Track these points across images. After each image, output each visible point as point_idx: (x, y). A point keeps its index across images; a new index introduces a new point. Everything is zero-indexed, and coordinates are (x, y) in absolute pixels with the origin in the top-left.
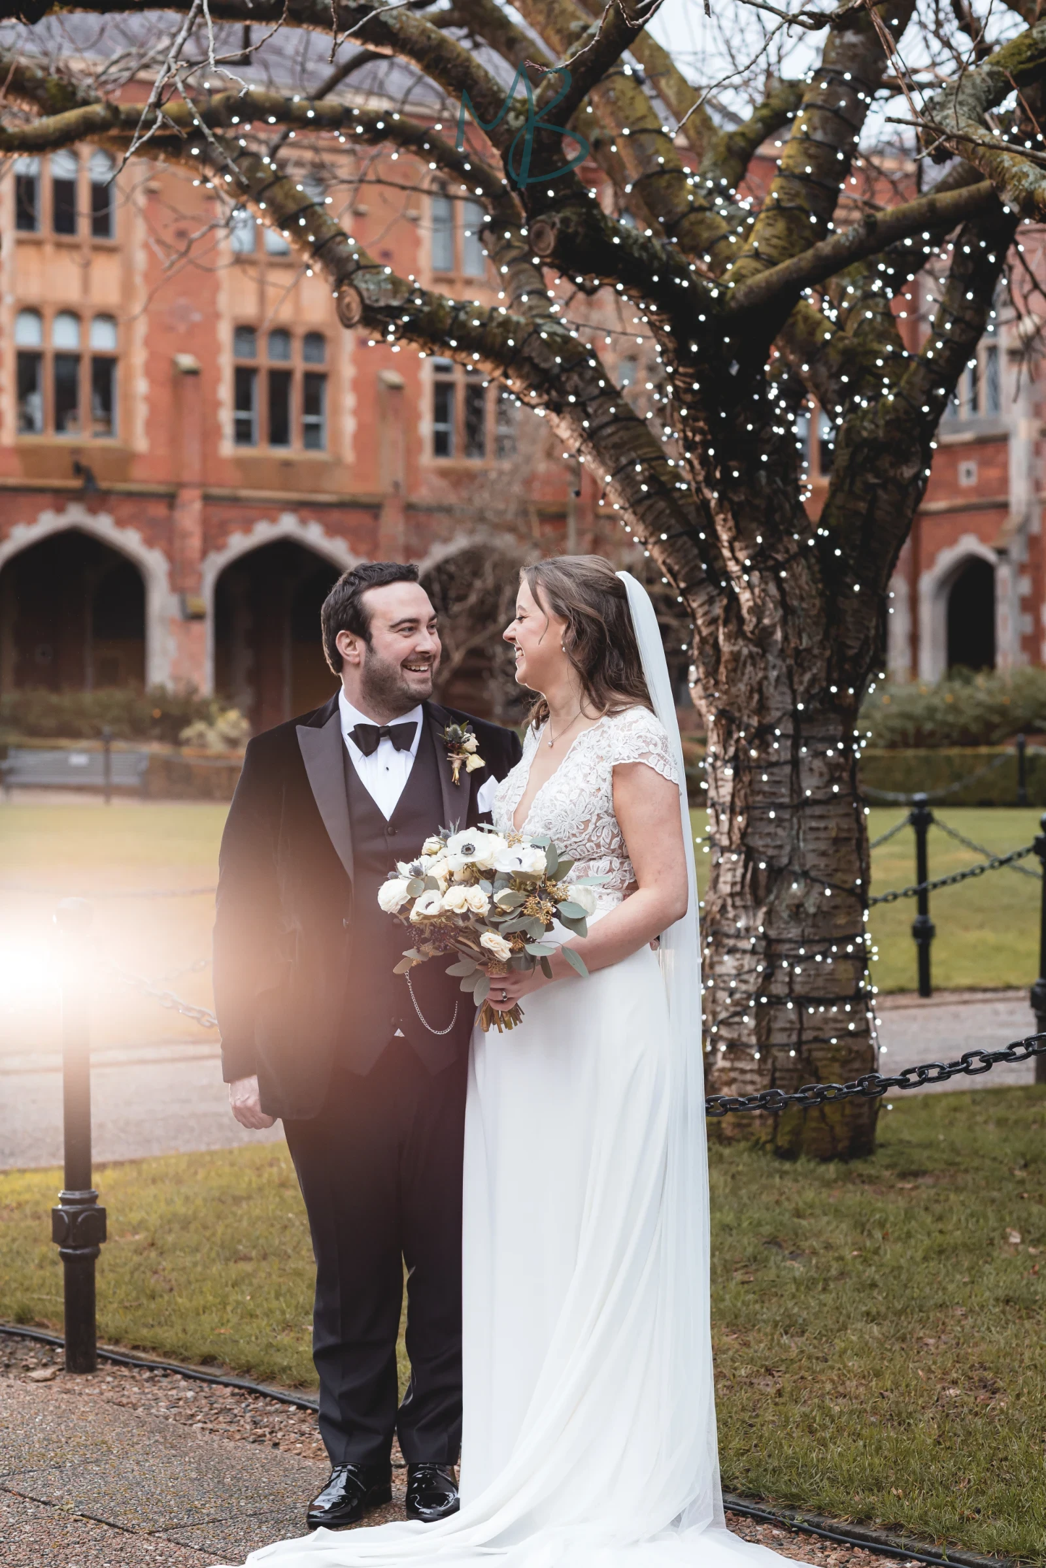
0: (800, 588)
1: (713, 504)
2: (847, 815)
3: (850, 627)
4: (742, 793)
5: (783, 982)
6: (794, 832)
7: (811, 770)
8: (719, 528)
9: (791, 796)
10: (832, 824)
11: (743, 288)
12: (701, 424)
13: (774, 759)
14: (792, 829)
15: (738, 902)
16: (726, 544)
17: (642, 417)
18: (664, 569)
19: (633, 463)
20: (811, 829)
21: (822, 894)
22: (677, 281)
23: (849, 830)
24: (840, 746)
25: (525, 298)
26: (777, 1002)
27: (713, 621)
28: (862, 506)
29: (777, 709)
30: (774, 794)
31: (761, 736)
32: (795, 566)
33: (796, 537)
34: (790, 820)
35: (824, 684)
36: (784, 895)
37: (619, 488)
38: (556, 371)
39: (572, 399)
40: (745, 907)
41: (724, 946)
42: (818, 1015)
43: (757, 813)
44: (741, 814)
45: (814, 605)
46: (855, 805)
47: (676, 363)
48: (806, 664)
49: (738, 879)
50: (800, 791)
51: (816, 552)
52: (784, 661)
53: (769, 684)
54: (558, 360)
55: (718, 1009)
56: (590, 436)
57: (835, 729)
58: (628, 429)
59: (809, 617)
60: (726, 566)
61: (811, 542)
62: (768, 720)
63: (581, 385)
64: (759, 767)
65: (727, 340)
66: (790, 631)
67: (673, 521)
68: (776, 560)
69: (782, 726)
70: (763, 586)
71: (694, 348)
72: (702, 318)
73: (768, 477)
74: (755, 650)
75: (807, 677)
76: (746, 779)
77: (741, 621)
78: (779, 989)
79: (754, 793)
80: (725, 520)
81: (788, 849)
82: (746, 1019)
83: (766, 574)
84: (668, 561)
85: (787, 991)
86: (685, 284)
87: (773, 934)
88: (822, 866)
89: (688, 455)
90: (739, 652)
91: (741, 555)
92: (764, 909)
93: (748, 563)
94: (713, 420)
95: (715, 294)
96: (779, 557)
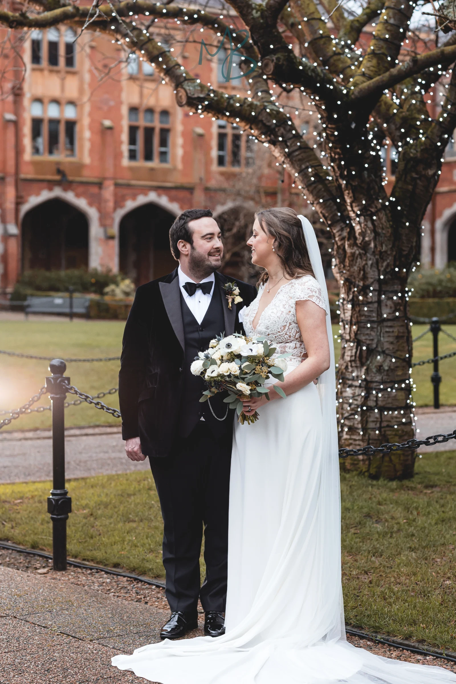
0: (382, 224)
1: (343, 186)
2: (402, 326)
3: (405, 241)
4: (356, 315)
5: (373, 400)
6: (378, 334)
7: (386, 305)
8: (346, 197)
9: (377, 317)
10: (396, 330)
11: (357, 89)
12: (338, 150)
13: (370, 300)
14: (377, 332)
15: (353, 364)
16: (349, 204)
17: (312, 147)
18: (321, 215)
19: (307, 168)
20: (387, 332)
21: (391, 361)
22: (328, 86)
23: (403, 333)
24: (400, 295)
25: (260, 94)
26: (370, 409)
27: (343, 239)
28: (410, 187)
29: (371, 278)
30: (369, 316)
31: (364, 290)
32: (380, 214)
33: (380, 201)
34: (377, 328)
35: (393, 267)
36: (374, 361)
37: (301, 179)
38: (273, 126)
39: (280, 139)
40: (356, 367)
41: (347, 384)
42: (389, 415)
43: (362, 324)
44: (355, 325)
45: (388, 232)
46: (406, 321)
47: (327, 123)
48: (384, 258)
49: (354, 354)
50: (382, 315)
51: (389, 208)
52: (375, 256)
53: (368, 267)
54: (274, 121)
55: (344, 412)
56: (288, 156)
57: (397, 287)
58: (305, 152)
59: (386, 237)
60: (349, 214)
61: (387, 203)
62: (367, 283)
63: (284, 132)
64: (363, 304)
65: (350, 112)
66: (377, 243)
67: (325, 194)
68: (371, 211)
69: (373, 286)
70: (365, 223)
71: (335, 116)
72: (339, 103)
73: (368, 174)
74: (362, 251)
75: (385, 264)
76: (357, 309)
77: (355, 238)
78: (371, 403)
79: (361, 316)
80: (349, 193)
81: (376, 341)
82: (356, 417)
83: (367, 217)
84: (323, 212)
85: (375, 404)
86: (332, 87)
87: (369, 379)
88: (391, 348)
89: (332, 164)
90: (355, 253)
91: (356, 209)
92: (365, 368)
93: (359, 212)
94: (343, 148)
95: (345, 92)
96: (373, 210)
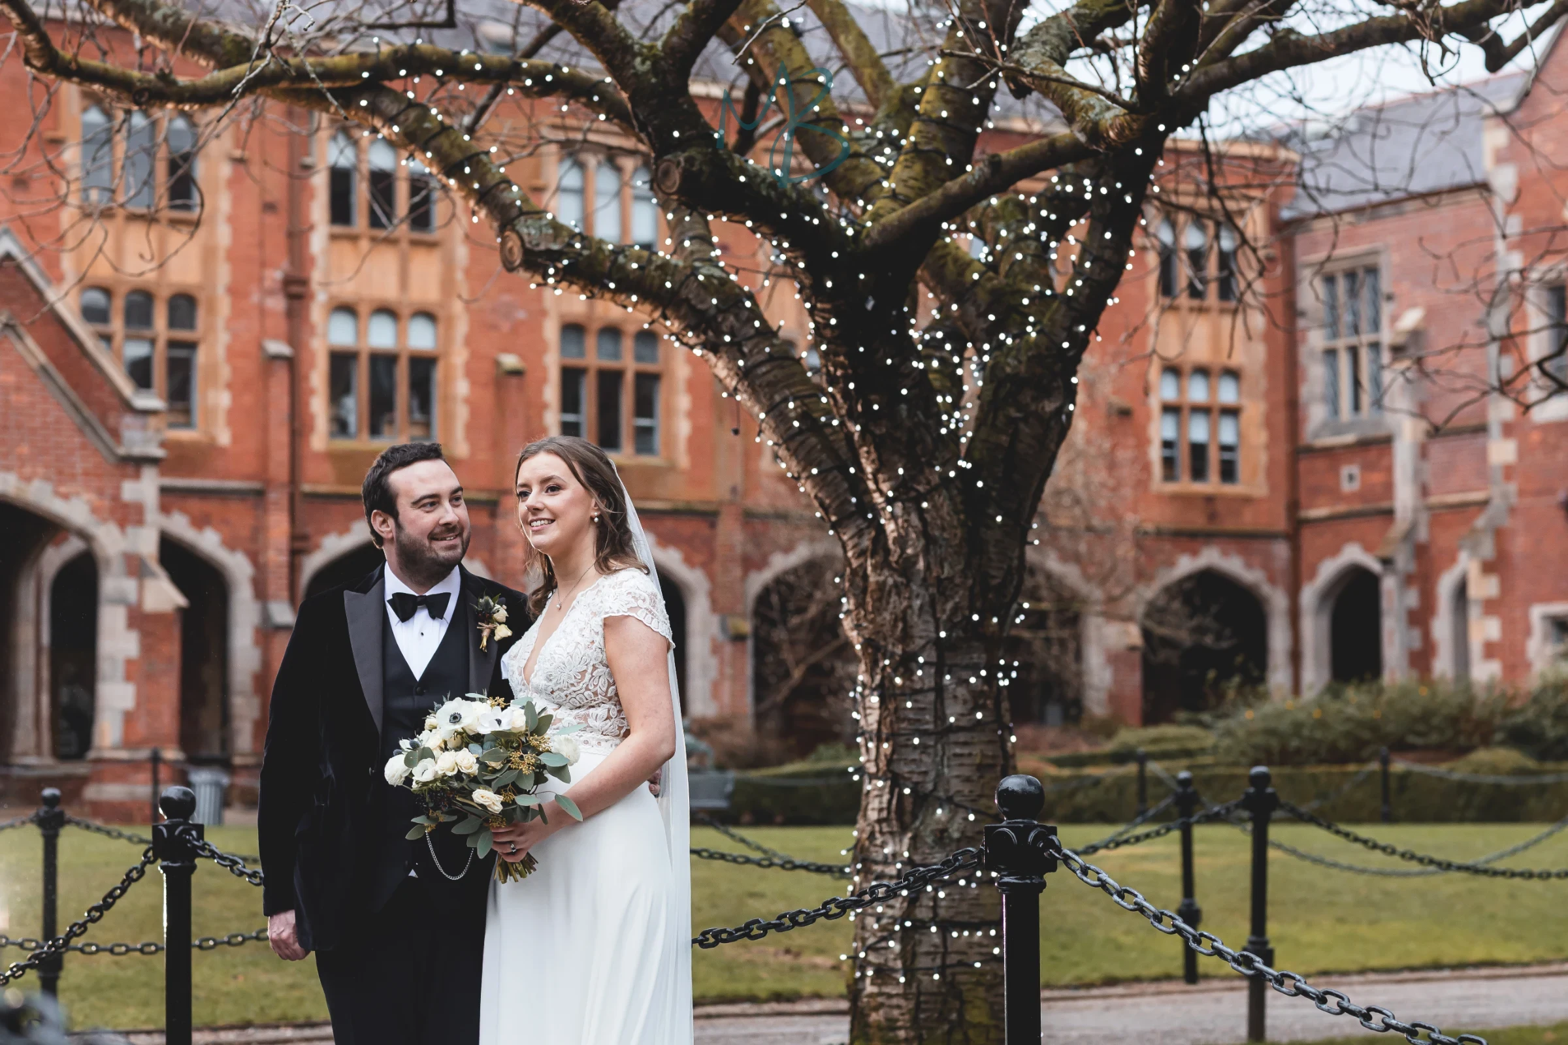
0: (942, 518)
1: (856, 436)
2: (990, 742)
3: (993, 556)
4: (888, 720)
5: (927, 907)
6: (938, 759)
7: (955, 697)
8: (863, 461)
9: (935, 722)
10: (976, 750)
11: (878, 227)
12: (842, 358)
13: (918, 686)
14: (936, 755)
15: (885, 829)
16: (870, 476)
17: (797, 357)
18: (816, 504)
19: (786, 401)
20: (956, 755)
21: (966, 819)
22: (807, 218)
23: (994, 757)
24: (983, 673)
25: (687, 243)
26: (921, 926)
27: (861, 554)
28: (1004, 439)
29: (921, 637)
30: (918, 721)
31: (905, 664)
32: (936, 497)
33: (938, 468)
34: (935, 746)
35: (967, 613)
36: (928, 821)
37: (773, 425)
38: (712, 312)
39: (727, 338)
40: (892, 833)
41: (872, 872)
42: (963, 940)
43: (902, 740)
44: (887, 740)
45: (955, 535)
46: (1000, 732)
47: (813, 300)
48: (948, 593)
49: (885, 805)
50: (945, 718)
51: (958, 483)
52: (927, 590)
53: (913, 613)
54: (714, 301)
55: (867, 935)
56: (745, 375)
57: (978, 657)
58: (782, 367)
59: (951, 546)
60: (872, 498)
61: (952, 474)
62: (912, 647)
63: (737, 325)
64: (903, 694)
65: (862, 276)
66: (932, 560)
67: (824, 456)
68: (917, 491)
69: (926, 654)
70: (906, 517)
71: (829, 284)
72: (835, 255)
73: (909, 410)
74: (899, 579)
75: (949, 606)
76: (891, 706)
77: (887, 552)
78: (923, 913)
79: (900, 720)
80: (868, 452)
81: (932, 775)
82: (892, 944)
83: (909, 505)
84: (820, 495)
85: (931, 915)
86: (816, 221)
87: (917, 858)
88: (966, 792)
89: (830, 389)
90: (884, 582)
91: (884, 487)
92: (909, 835)
93: (890, 494)
94: (852, 354)
95: (850, 232)
96: (921, 488)
